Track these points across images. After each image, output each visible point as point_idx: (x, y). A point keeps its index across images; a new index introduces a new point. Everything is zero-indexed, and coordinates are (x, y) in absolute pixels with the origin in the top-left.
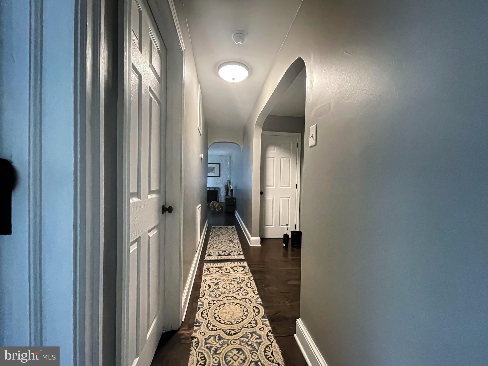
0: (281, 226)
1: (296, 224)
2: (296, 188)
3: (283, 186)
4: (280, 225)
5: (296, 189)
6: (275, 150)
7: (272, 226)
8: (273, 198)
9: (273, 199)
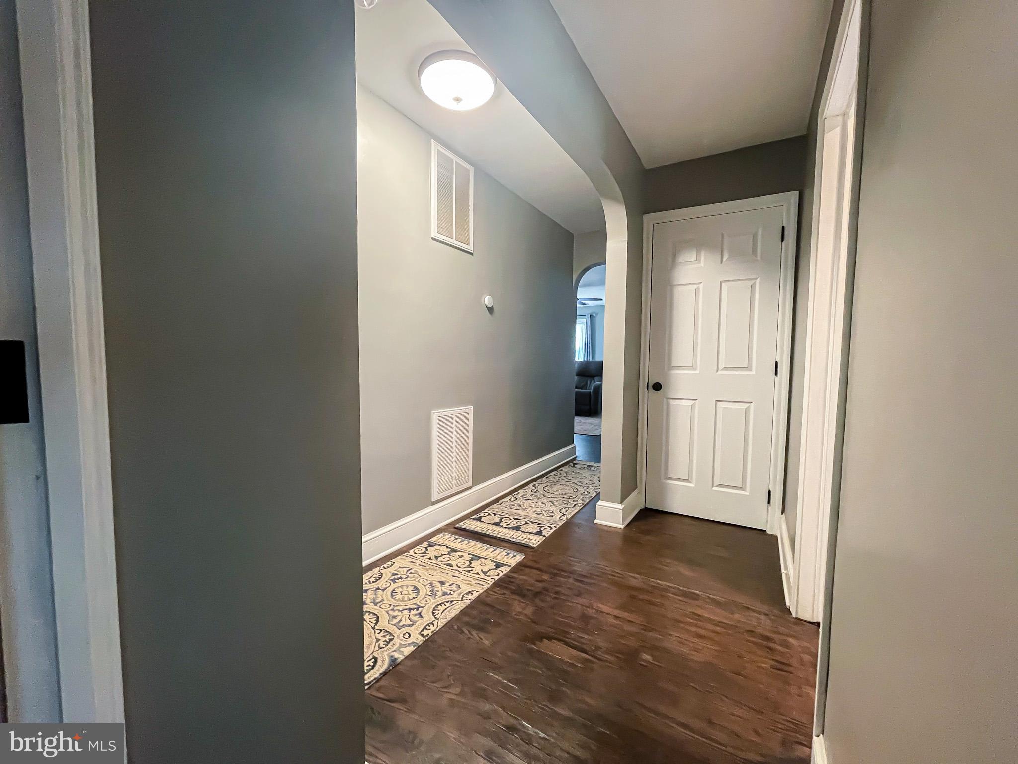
0: (717, 486)
1: (771, 490)
2: (776, 373)
3: (725, 368)
4: (715, 485)
5: (777, 378)
6: (702, 258)
7: (687, 481)
8: (694, 402)
9: (692, 407)
